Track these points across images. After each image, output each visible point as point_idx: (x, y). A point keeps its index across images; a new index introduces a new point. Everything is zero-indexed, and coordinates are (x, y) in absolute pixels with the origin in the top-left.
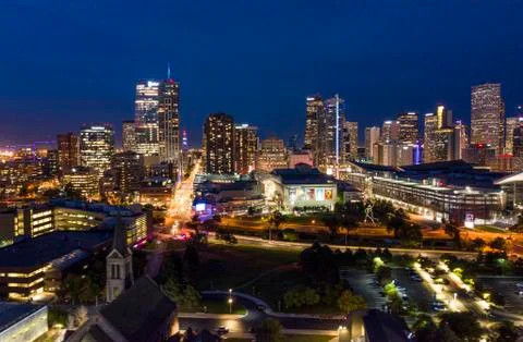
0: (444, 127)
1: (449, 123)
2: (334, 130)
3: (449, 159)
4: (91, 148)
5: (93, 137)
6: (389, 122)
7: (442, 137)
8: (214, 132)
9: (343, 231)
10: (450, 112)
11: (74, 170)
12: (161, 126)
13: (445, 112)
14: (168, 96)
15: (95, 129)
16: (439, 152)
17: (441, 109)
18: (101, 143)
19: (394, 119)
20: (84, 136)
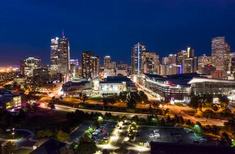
0: (190, 57)
1: (193, 55)
2: (137, 59)
3: (191, 72)
4: (29, 67)
5: (29, 62)
6: (171, 55)
7: (189, 62)
8: (85, 60)
9: (110, 104)
10: (193, 50)
11: (18, 76)
12: (59, 57)
13: (190, 50)
14: (62, 44)
15: (30, 58)
16: (187, 69)
17: (189, 49)
18: (33, 64)
19: (174, 54)
20: (25, 62)
